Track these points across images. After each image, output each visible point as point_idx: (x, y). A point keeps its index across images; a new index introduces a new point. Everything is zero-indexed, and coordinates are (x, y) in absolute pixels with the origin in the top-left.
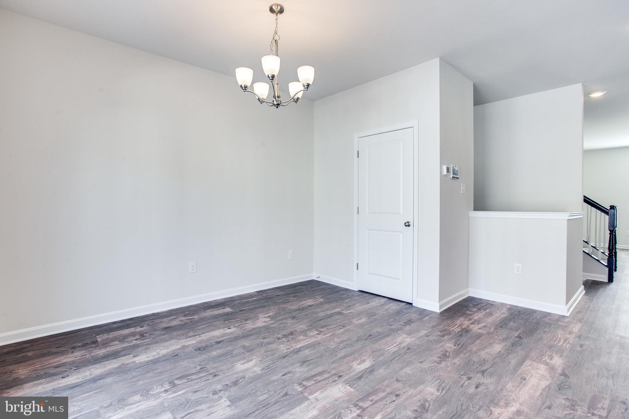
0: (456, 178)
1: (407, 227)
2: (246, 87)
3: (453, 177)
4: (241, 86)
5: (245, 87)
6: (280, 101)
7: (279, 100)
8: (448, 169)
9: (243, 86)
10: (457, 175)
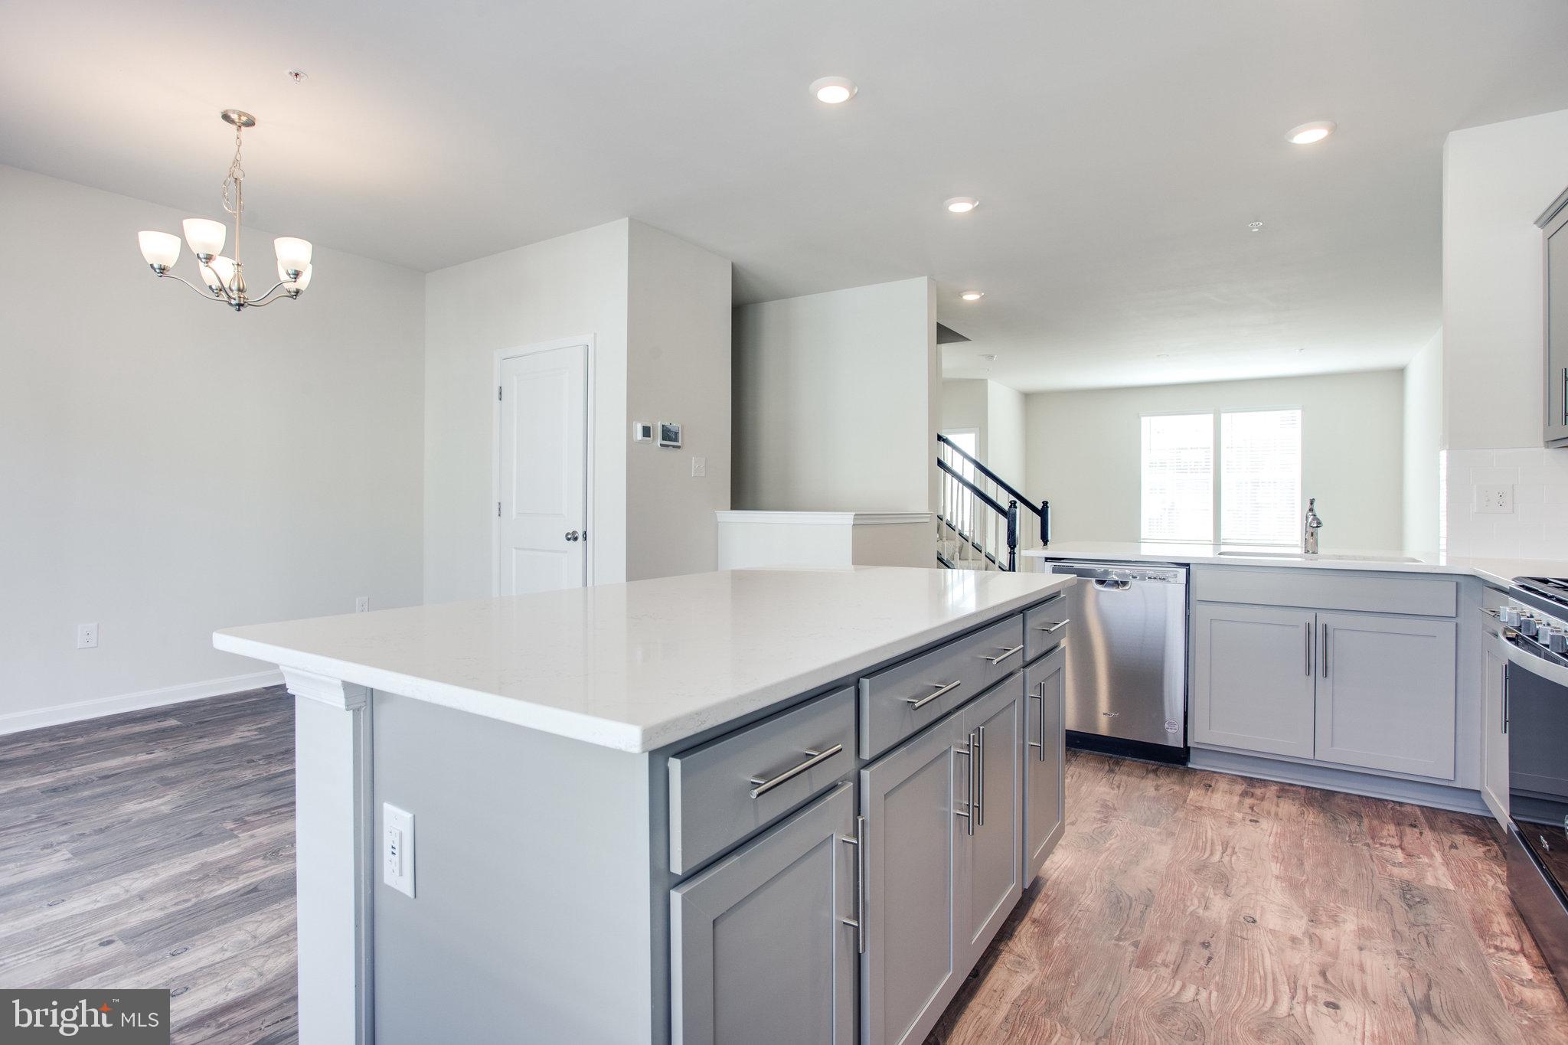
0: (671, 448)
1: (571, 541)
2: (164, 269)
3: (662, 445)
4: (152, 266)
5: (160, 269)
6: (244, 298)
7: (242, 296)
8: (647, 431)
9: (156, 266)
10: (676, 440)
